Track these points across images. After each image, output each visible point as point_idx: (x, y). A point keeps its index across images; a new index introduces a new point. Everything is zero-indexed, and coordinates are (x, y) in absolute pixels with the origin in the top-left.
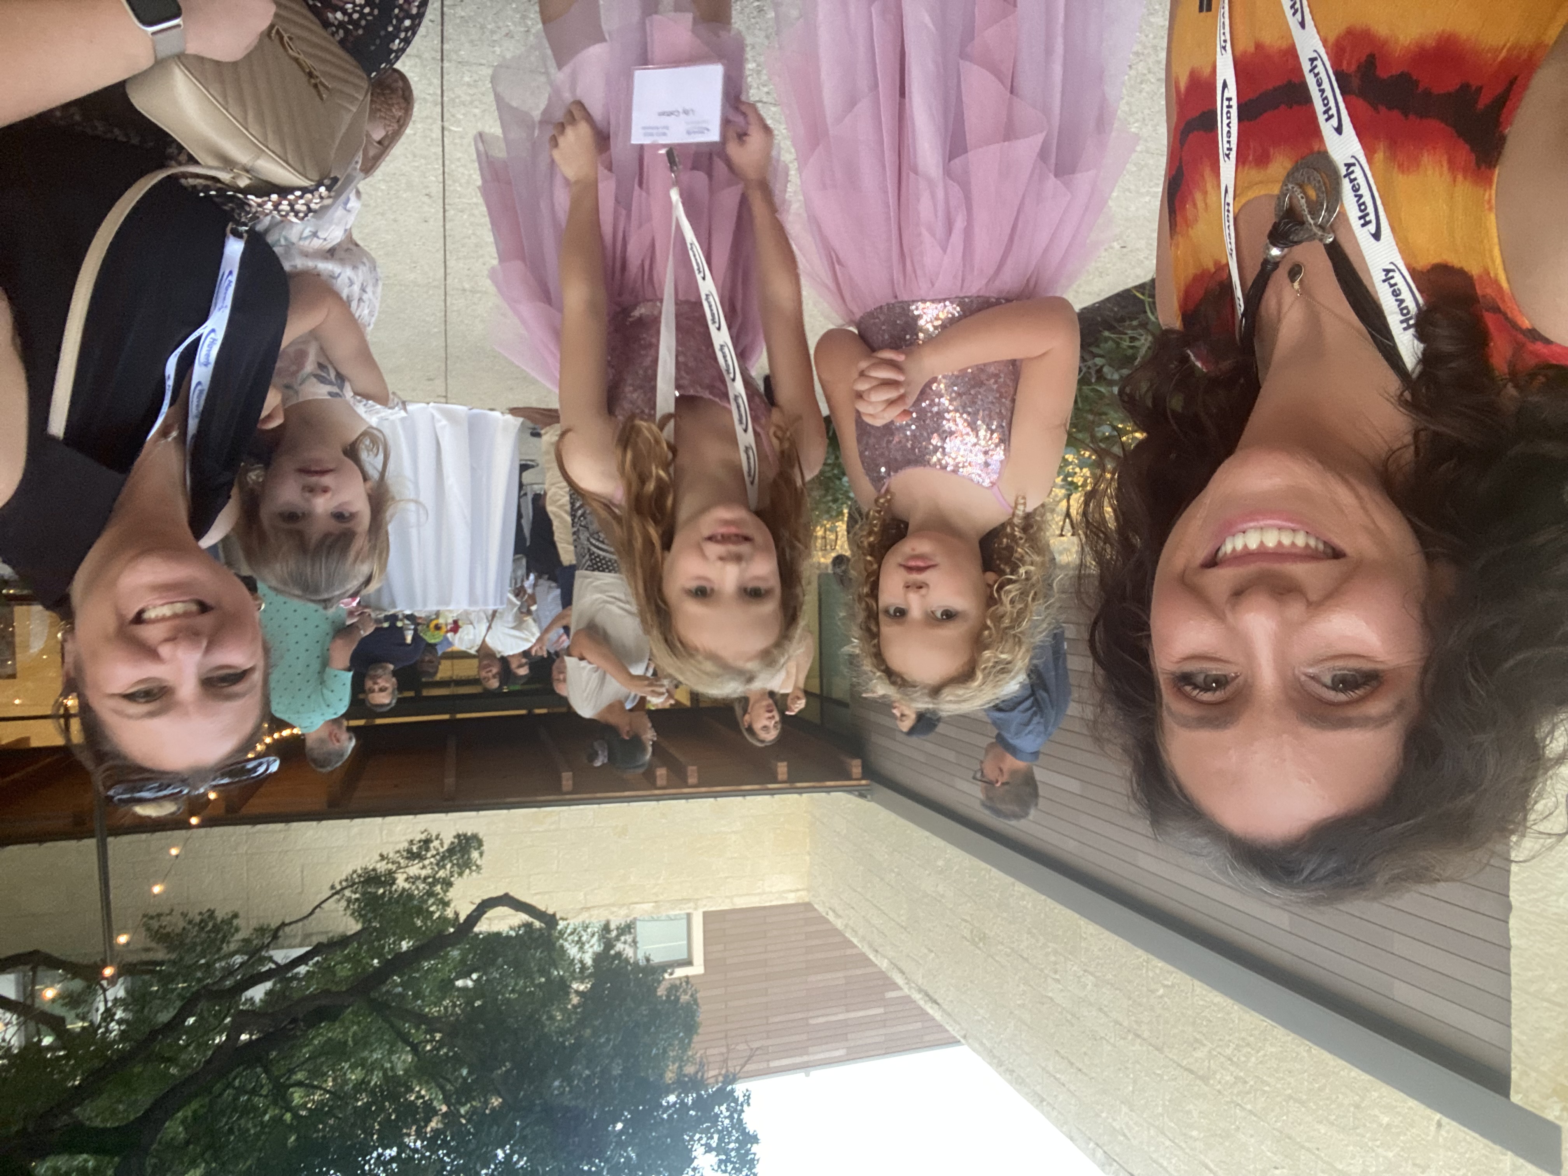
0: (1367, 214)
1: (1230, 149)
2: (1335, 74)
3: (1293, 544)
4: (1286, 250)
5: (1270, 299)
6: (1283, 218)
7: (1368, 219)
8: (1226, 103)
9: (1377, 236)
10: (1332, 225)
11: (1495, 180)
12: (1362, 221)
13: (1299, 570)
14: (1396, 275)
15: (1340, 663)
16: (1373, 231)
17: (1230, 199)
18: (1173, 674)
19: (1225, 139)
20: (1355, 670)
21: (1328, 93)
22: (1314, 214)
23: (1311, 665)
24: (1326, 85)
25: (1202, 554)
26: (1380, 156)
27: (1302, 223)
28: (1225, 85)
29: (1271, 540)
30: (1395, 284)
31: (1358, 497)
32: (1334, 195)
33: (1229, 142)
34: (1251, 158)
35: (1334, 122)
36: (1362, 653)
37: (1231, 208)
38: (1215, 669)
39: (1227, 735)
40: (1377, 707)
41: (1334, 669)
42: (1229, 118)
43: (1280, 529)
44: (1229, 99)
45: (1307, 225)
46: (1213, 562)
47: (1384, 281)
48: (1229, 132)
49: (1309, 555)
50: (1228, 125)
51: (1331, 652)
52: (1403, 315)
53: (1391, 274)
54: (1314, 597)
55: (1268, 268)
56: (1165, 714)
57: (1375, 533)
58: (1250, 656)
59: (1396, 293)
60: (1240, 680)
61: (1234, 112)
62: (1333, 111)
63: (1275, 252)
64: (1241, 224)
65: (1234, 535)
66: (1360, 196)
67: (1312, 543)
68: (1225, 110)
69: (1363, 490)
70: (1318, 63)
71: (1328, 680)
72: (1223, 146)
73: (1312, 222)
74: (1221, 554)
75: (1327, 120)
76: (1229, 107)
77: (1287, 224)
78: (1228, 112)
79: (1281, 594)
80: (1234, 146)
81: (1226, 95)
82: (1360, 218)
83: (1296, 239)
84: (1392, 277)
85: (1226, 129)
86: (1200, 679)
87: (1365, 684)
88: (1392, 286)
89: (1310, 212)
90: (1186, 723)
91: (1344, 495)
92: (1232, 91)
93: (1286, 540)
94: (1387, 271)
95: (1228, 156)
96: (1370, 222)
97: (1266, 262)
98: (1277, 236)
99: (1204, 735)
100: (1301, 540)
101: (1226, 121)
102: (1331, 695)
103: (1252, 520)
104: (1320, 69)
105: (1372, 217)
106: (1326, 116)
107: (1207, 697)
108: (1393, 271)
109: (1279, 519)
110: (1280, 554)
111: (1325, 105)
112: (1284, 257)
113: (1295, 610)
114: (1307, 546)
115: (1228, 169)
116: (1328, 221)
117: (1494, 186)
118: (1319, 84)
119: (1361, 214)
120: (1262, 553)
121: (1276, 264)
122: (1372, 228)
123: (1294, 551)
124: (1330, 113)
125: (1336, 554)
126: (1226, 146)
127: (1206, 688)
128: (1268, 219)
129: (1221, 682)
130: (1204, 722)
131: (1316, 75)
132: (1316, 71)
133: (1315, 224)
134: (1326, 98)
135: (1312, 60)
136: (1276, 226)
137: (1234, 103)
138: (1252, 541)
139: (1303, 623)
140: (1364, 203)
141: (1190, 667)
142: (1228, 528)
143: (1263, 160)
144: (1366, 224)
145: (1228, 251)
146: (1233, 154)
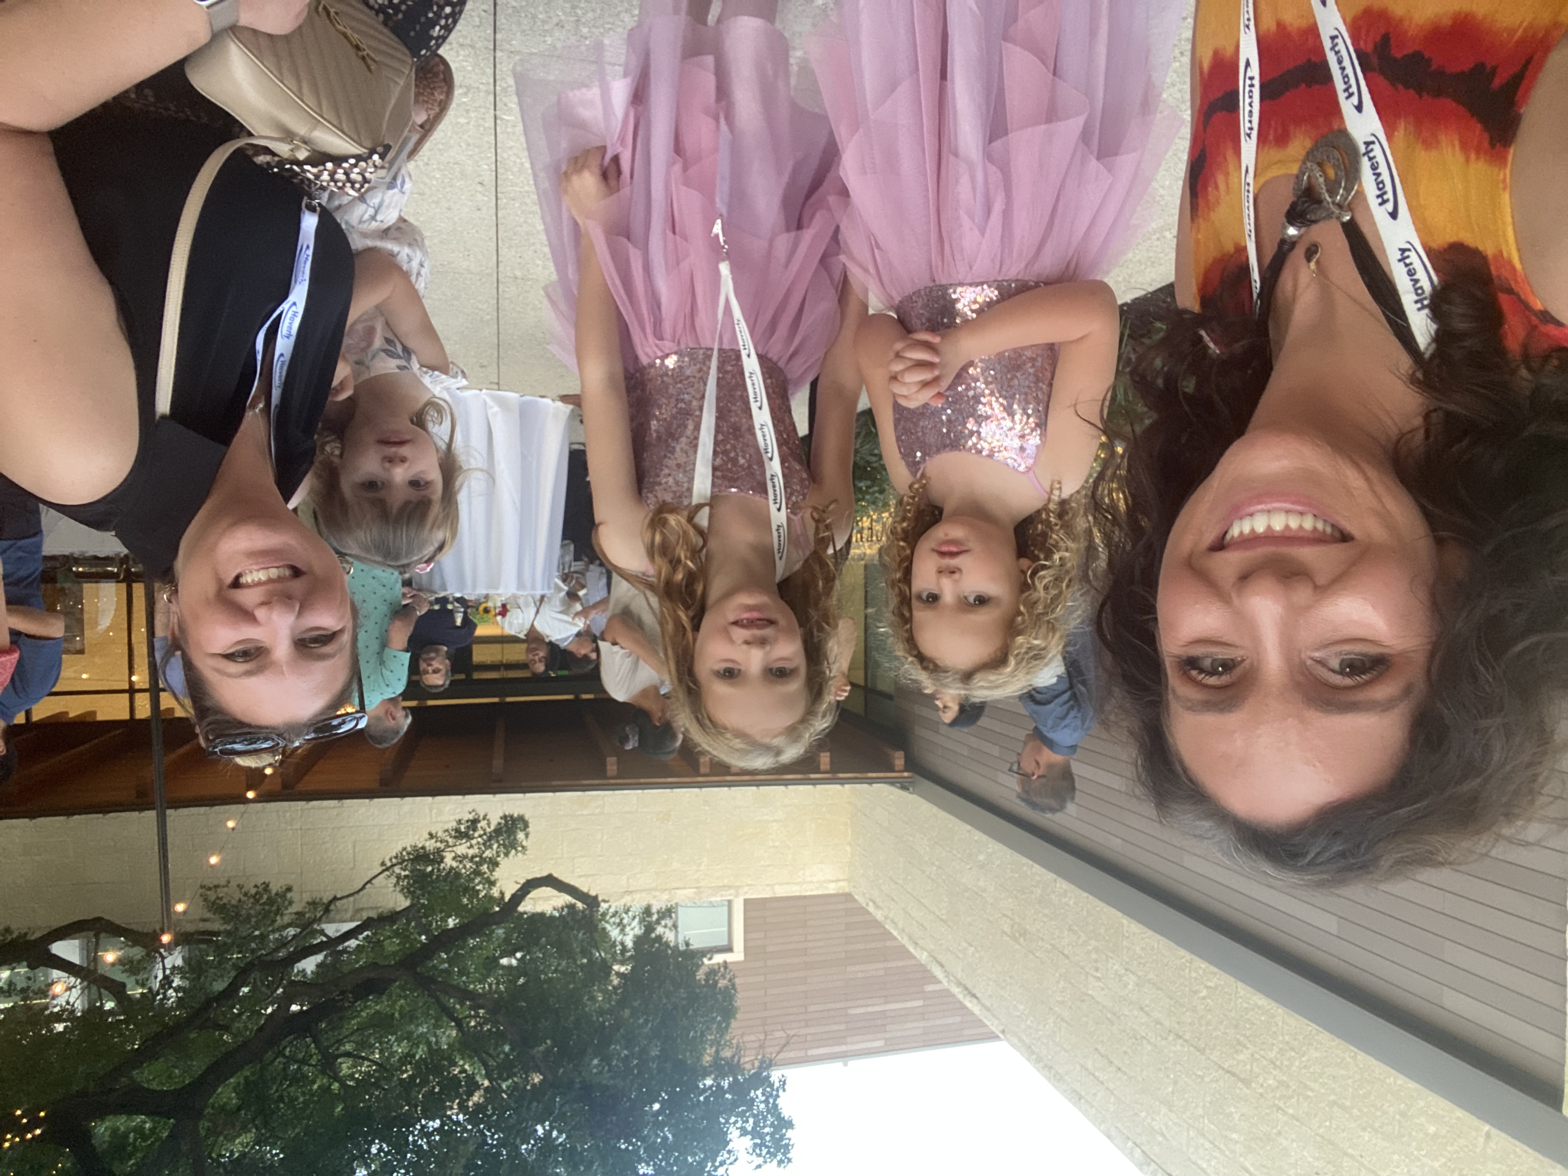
0: (1385, 193)
1: (1251, 129)
2: (1356, 51)
3: (1301, 527)
4: (1303, 230)
5: (1286, 280)
6: (1299, 197)
7: (1385, 197)
8: (1248, 82)
9: (1394, 215)
10: (1349, 204)
11: (1510, 158)
12: (1380, 200)
13: (1307, 554)
14: (1413, 254)
15: (1347, 648)
16: (1391, 209)
17: (1250, 179)
18: (1178, 657)
19: (1247, 118)
20: (1362, 655)
21: (1349, 71)
22: (1332, 192)
23: (1316, 650)
24: (1346, 63)
25: (1210, 537)
26: (1400, 134)
27: (1319, 201)
28: (1248, 64)
29: (1278, 523)
30: (1411, 264)
31: (1367, 479)
32: (1352, 174)
33: (1250, 122)
34: (1271, 138)
35: (1355, 100)
36: (1369, 637)
37: (1251, 189)
38: (1223, 653)
39: (1232, 719)
40: (1383, 691)
41: (1340, 653)
42: (1251, 97)
43: (1288, 512)
44: (1251, 78)
45: (1325, 204)
46: (1220, 545)
47: (1400, 261)
48: (1251, 112)
49: (1316, 539)
50: (1250, 104)
51: (1338, 636)
52: (1417, 294)
53: (1407, 254)
54: (1321, 580)
55: (1285, 247)
56: (1171, 696)
57: (1384, 517)
58: (1256, 640)
59: (1411, 273)
60: (1246, 664)
61: (1256, 91)
62: (1354, 89)
63: (1292, 231)
64: (1261, 205)
65: (1241, 518)
66: (1379, 175)
67: (1320, 526)
68: (1247, 89)
69: (1372, 473)
70: (1339, 41)
71: (1335, 663)
72: (1244, 126)
73: (1330, 200)
74: (1228, 537)
75: (1347, 98)
76: (1252, 86)
77: (1305, 202)
78: (1251, 91)
79: (1287, 578)
80: (1255, 125)
81: (1249, 74)
82: (1378, 196)
83: (1313, 218)
84: (1408, 257)
85: (1248, 108)
86: (1207, 663)
87: (1371, 668)
89: (1328, 191)
90: (1192, 707)
91: (1353, 478)
92: (1255, 70)
93: (1294, 523)
94: (1403, 251)
95: (1249, 135)
96: (1388, 200)
97: (1283, 242)
98: (1294, 216)
99: (1210, 719)
100: (1308, 523)
101: (1248, 100)
102: (1337, 679)
103: (1260, 503)
104: (1341, 47)
105: (1390, 195)
106: (1346, 94)
107: (1212, 681)
108: (1409, 250)
109: (1285, 502)
110: (1288, 538)
111: (1345, 83)
112: (1300, 237)
113: (1302, 594)
114: (1315, 529)
115: (1249, 148)
116: (1346, 199)
117: (1509, 166)
118: (1340, 62)
119: (1379, 193)
120: (1270, 537)
121: (1292, 244)
122: (1390, 206)
123: (1301, 534)
124: (1351, 90)
125: (1344, 537)
126: (1248, 125)
127: (1213, 673)
128: (1285, 197)
129: (1228, 666)
130: (1208, 706)
131: (1337, 53)
132: (1337, 49)
133: (1332, 202)
134: (1347, 76)
135: (1333, 38)
136: (1293, 206)
137: (1257, 82)
138: (1260, 524)
139: (1308, 608)
140: (1382, 182)
141: (1197, 651)
142: (1237, 512)
143: (1282, 140)
144: (1384, 202)
145: (1247, 232)
146: (1254, 134)
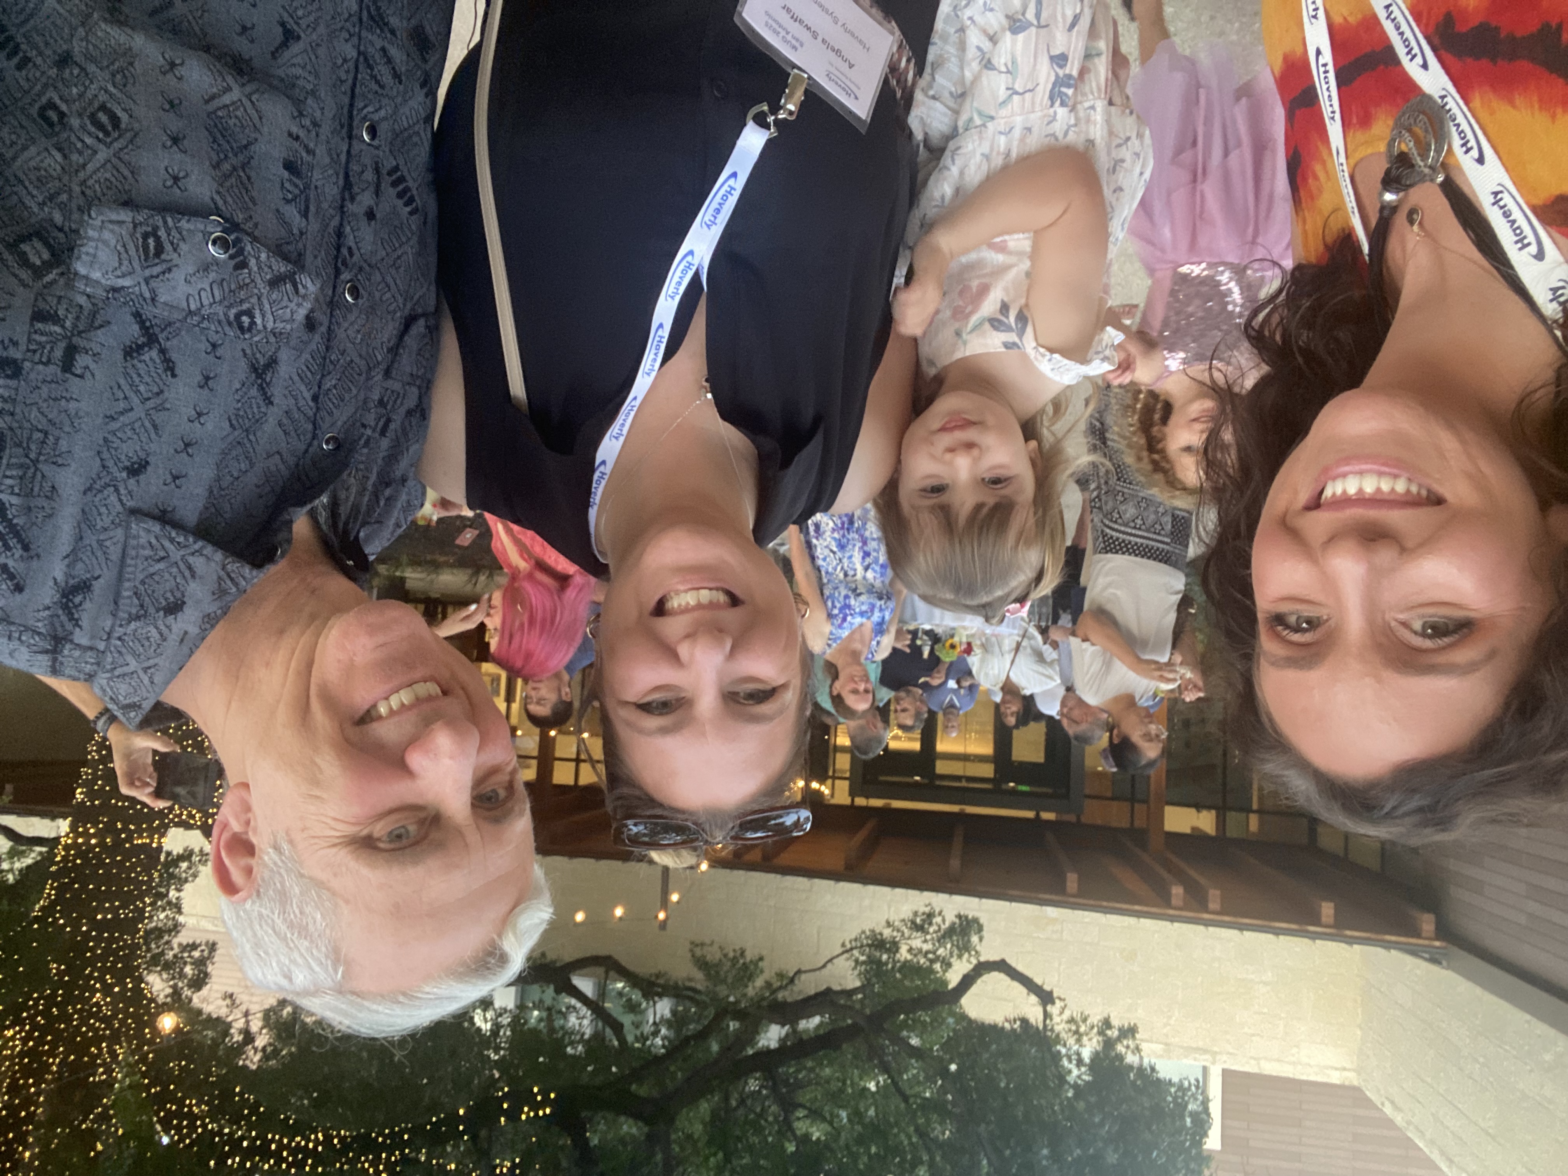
0: (1468, 141)
1: (1334, 112)
3: (1393, 490)
4: (1401, 194)
6: (1394, 163)
7: (1469, 145)
8: (1322, 69)
9: (1481, 160)
12: (1464, 149)
14: (1505, 195)
16: (1476, 156)
17: (1342, 159)
19: (1328, 103)
21: (1408, 34)
23: (1402, 612)
25: (1306, 496)
27: (1413, 166)
28: (1319, 53)
29: (1369, 486)
30: (1505, 206)
31: (1464, 444)
33: (1331, 106)
34: (1355, 119)
35: (1419, 60)
37: (1345, 168)
42: (1327, 83)
43: (1379, 474)
44: (1325, 65)
45: (1417, 168)
46: (1316, 503)
47: (1494, 204)
48: (1329, 96)
49: (1411, 502)
50: (1328, 89)
52: (1516, 235)
53: (1499, 196)
55: (1387, 213)
57: (1477, 480)
59: (1507, 214)
61: (1332, 76)
62: (1416, 50)
63: (1391, 197)
65: (1334, 481)
66: (1459, 125)
67: (1414, 489)
68: (1322, 76)
70: (1394, 8)
71: (1417, 625)
72: (1326, 111)
73: (1422, 164)
74: (1323, 497)
75: (1411, 60)
76: (1326, 72)
77: (1398, 168)
78: (1326, 78)
80: (1337, 107)
81: (1324, 63)
82: (1462, 146)
83: (1408, 183)
84: (1501, 199)
85: (1326, 94)
88: (1501, 208)
89: (1419, 155)
91: (1447, 441)
92: (1328, 58)
94: (1496, 193)
95: (1333, 118)
96: (1471, 148)
98: (1389, 182)
100: (1401, 486)
101: (1325, 87)
103: (1348, 464)
104: (1396, 13)
105: (1472, 143)
106: (1410, 56)
108: (1501, 192)
109: (1378, 463)
111: (1407, 47)
113: (1387, 556)
114: (1408, 492)
115: (1335, 130)
116: (1438, 160)
118: (1398, 28)
119: (1462, 142)
120: (1361, 500)
121: (1393, 209)
122: (1475, 153)
123: (1394, 497)
124: (1413, 52)
125: (1438, 501)
126: (1330, 109)
131: (1393, 20)
132: (1392, 16)
133: (1425, 166)
134: (1406, 40)
135: (1387, 7)
136: (1388, 173)
137: (1330, 67)
138: (1350, 486)
140: (1462, 131)
142: (1328, 473)
143: (1366, 122)
144: (1467, 150)
145: (1350, 210)
146: (1338, 116)
